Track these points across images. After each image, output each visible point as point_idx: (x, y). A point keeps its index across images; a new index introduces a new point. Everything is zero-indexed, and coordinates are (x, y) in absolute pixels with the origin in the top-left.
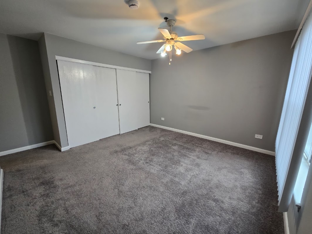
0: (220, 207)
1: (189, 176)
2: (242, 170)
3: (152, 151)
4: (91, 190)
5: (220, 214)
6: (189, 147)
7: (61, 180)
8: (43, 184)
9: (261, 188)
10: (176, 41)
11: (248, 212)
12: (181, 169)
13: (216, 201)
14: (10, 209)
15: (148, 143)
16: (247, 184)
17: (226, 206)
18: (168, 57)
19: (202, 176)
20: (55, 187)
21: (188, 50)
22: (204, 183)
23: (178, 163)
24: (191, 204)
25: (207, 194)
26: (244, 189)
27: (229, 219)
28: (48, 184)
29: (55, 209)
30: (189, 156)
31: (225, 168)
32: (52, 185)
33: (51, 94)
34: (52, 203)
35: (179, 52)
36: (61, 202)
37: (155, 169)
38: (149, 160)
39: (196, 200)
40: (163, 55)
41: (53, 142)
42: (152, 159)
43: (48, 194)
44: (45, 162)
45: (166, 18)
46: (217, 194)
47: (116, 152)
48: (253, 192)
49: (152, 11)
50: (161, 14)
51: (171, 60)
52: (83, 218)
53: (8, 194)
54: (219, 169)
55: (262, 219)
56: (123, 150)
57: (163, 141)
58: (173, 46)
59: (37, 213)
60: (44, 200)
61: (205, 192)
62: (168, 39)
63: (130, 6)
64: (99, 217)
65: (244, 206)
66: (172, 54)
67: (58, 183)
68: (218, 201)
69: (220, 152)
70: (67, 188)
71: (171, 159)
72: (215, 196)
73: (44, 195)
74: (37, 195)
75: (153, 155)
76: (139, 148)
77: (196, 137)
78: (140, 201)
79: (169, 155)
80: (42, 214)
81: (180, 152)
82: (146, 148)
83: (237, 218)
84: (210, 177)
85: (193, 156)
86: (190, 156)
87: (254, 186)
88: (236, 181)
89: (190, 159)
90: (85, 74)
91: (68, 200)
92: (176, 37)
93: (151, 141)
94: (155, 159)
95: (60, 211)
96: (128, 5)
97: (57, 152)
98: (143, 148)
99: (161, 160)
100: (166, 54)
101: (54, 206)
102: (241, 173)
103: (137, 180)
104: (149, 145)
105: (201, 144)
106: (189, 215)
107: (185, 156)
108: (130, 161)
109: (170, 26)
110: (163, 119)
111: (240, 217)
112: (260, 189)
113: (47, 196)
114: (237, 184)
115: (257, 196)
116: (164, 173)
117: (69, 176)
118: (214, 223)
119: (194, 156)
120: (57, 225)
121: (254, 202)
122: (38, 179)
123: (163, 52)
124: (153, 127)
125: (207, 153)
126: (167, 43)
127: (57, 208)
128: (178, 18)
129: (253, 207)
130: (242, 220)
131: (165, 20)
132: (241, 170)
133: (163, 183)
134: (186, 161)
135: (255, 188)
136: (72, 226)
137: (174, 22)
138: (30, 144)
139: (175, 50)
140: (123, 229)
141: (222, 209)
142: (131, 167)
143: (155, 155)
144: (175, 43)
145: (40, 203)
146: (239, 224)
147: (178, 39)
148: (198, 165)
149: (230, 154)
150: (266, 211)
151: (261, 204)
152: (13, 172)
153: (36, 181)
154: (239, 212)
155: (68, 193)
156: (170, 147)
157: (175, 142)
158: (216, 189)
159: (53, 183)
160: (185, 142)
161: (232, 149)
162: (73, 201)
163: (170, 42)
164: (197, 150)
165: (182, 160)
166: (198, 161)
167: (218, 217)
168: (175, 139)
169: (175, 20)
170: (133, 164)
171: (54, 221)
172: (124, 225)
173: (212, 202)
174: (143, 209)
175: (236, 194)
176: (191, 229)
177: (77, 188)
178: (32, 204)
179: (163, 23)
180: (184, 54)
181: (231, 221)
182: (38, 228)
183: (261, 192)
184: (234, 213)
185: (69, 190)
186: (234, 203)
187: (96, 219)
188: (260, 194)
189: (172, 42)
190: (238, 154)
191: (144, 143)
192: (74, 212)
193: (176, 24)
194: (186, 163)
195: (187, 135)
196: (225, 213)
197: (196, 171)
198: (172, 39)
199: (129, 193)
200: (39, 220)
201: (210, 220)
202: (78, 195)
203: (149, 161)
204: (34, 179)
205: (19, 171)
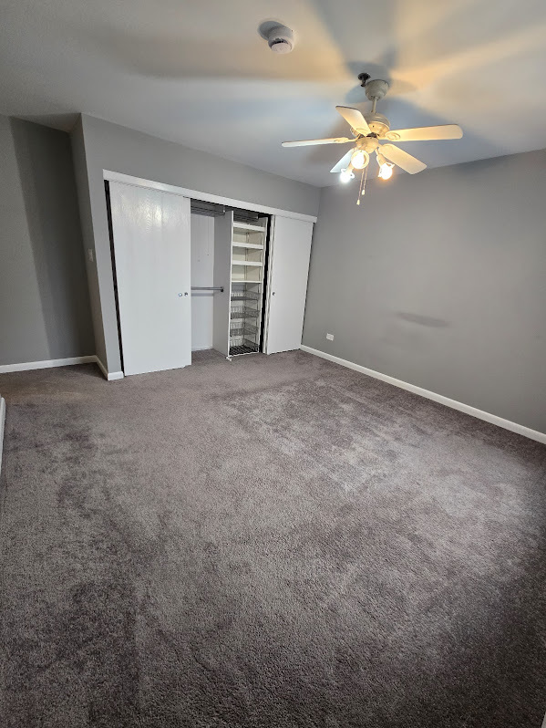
0: (423, 553)
1: (365, 476)
2: (502, 486)
3: (292, 406)
4: (156, 467)
5: (418, 569)
6: (381, 411)
7: (102, 436)
8: (69, 437)
9: (538, 534)
10: (383, 143)
11: (488, 578)
12: (350, 457)
13: (414, 538)
14: (13, 472)
15: (287, 388)
16: (502, 519)
17: (436, 555)
18: (356, 185)
19: (396, 481)
20: (89, 447)
21: (414, 165)
22: (396, 497)
23: (345, 442)
24: (356, 533)
25: (399, 521)
26: (493, 527)
27: (437, 583)
28: (79, 439)
29: (86, 488)
30: (375, 431)
31: (459, 472)
32: (86, 443)
33: (92, 258)
34: (84, 475)
35: (386, 173)
36: (98, 476)
37: (290, 448)
38: (282, 426)
39: (370, 528)
40: (346, 178)
41: (95, 358)
42: (289, 424)
43: (77, 458)
44: (77, 396)
45: (364, 77)
46: (422, 526)
47: (215, 397)
48: (515, 538)
49: (328, 55)
50: (351, 66)
51: (363, 193)
52: (135, 515)
53: (11, 445)
54: (444, 473)
55: (517, 600)
56: (229, 397)
57: (323, 387)
58: (373, 156)
59: (57, 488)
60: (70, 467)
61: (394, 515)
62: (362, 136)
63: (271, 44)
64: (164, 519)
65: (482, 565)
66: (367, 178)
67: (96, 441)
68: (420, 542)
69: (457, 433)
70: (111, 453)
71: (330, 432)
72: (415, 529)
73: (71, 458)
74: (59, 456)
75: (292, 417)
76: (265, 396)
77: (403, 391)
78: (248, 504)
79: (330, 423)
80: (64, 492)
81: (357, 419)
82: (279, 399)
83: (456, 584)
84: (415, 486)
85: (384, 432)
86: (378, 433)
87: (521, 527)
88: (477, 507)
89: (377, 438)
90: (166, 216)
91: (111, 476)
92: (385, 130)
93: (295, 384)
94: (296, 425)
95: (95, 493)
96: (267, 42)
97: (101, 379)
98: (273, 398)
99: (309, 429)
100: (353, 176)
101: (85, 482)
102: (498, 491)
103: (249, 464)
104: (288, 392)
105: (413, 409)
106: (346, 555)
107: (366, 429)
108: (240, 422)
109: (372, 98)
110: (330, 337)
111: (464, 586)
112: (534, 537)
113: (76, 461)
114: (480, 514)
115: (521, 550)
116: (310, 458)
117: (118, 431)
118: (399, 584)
119: (386, 433)
120: (87, 516)
121: (510, 562)
122: (63, 426)
123: (346, 170)
124: (305, 354)
125: (421, 432)
126: (359, 146)
127: (91, 486)
128: (396, 75)
129: (503, 571)
130: (468, 592)
131: (360, 82)
132: (498, 485)
133: (302, 478)
134: (366, 442)
135: (523, 533)
136: (114, 525)
137: (384, 87)
138: (53, 357)
139: (378, 168)
140: (205, 550)
141: (426, 559)
142: (242, 434)
143: (297, 417)
144: (381, 147)
145: (62, 473)
146: (456, 599)
147: (390, 135)
148: (392, 455)
149: (479, 443)
150: (533, 587)
151: (527, 569)
152: (21, 407)
153: (59, 430)
154: (464, 574)
155: (113, 463)
156: (335, 403)
157: (348, 394)
158: (422, 516)
159: (88, 440)
160: (373, 399)
161: (489, 431)
162: (119, 480)
163: (366, 143)
164: (399, 420)
165: (357, 437)
166: (395, 446)
167: (411, 574)
168: (350, 389)
169: (388, 82)
170: (246, 428)
171: (83, 508)
172: (209, 544)
173: (407, 541)
174: (251, 522)
175: (469, 535)
176: (344, 583)
177: (129, 457)
178: (49, 470)
179: (354, 90)
180: (401, 176)
181: (439, 588)
182: (57, 514)
183: (534, 543)
184: (451, 573)
185: (114, 457)
186: (459, 552)
187: (157, 521)
188: (531, 548)
189: (372, 144)
190: (501, 446)
191: (277, 388)
192: (120, 500)
193: (392, 93)
194: (364, 445)
195: (382, 383)
196: (430, 569)
197: (385, 467)
198: (373, 135)
199: (227, 485)
200: (60, 501)
201: (392, 575)
202: (129, 470)
203: (281, 429)
204: (55, 426)
205: (31, 405)
